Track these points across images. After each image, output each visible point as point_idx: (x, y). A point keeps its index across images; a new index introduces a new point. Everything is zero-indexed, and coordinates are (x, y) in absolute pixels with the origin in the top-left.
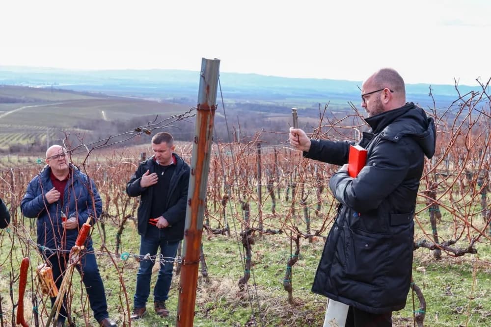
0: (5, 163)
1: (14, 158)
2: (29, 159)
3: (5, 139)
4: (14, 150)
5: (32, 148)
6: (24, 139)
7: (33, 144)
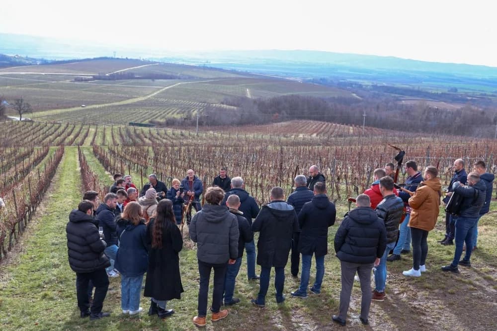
0: (163, 136)
1: (170, 131)
2: (181, 132)
3: (162, 113)
4: (170, 123)
5: (184, 122)
6: (178, 113)
7: (185, 119)
